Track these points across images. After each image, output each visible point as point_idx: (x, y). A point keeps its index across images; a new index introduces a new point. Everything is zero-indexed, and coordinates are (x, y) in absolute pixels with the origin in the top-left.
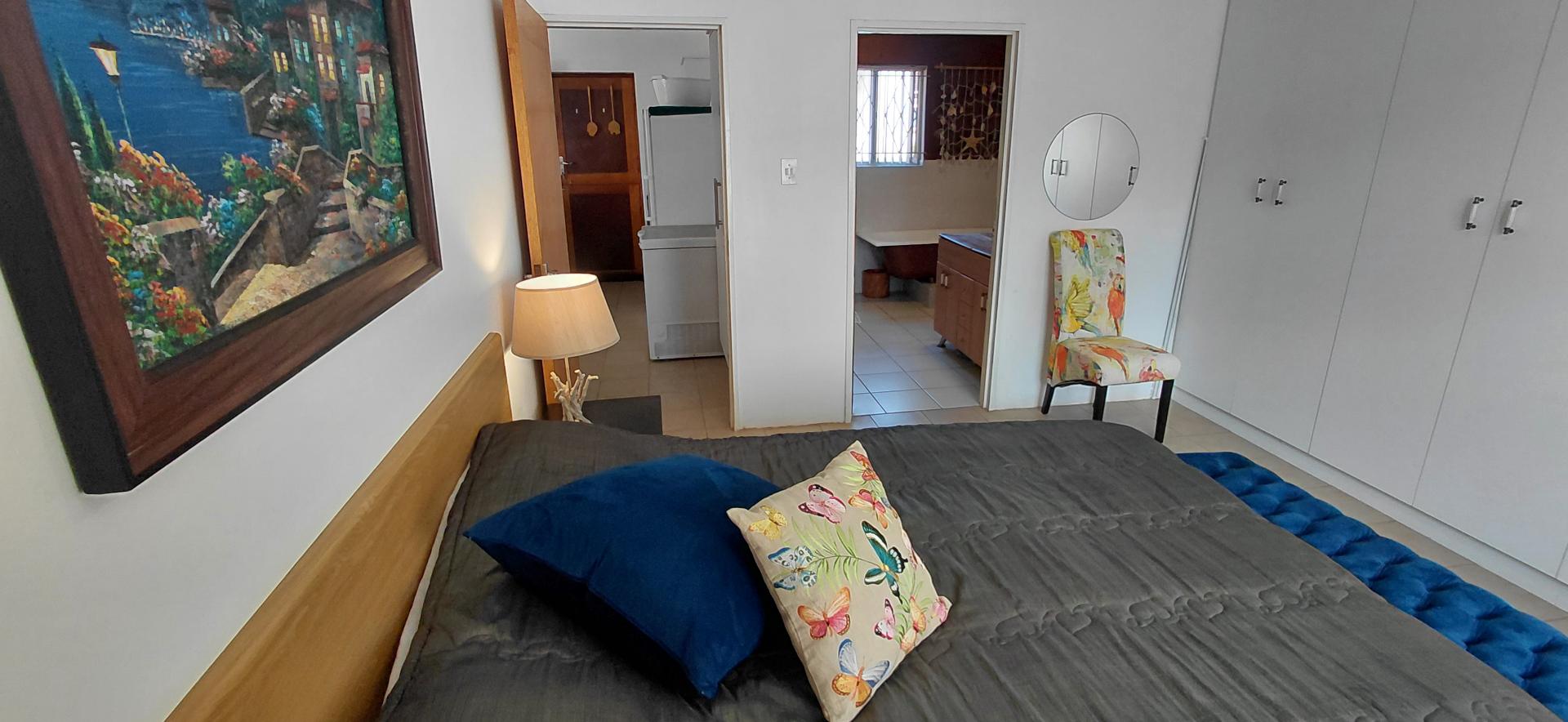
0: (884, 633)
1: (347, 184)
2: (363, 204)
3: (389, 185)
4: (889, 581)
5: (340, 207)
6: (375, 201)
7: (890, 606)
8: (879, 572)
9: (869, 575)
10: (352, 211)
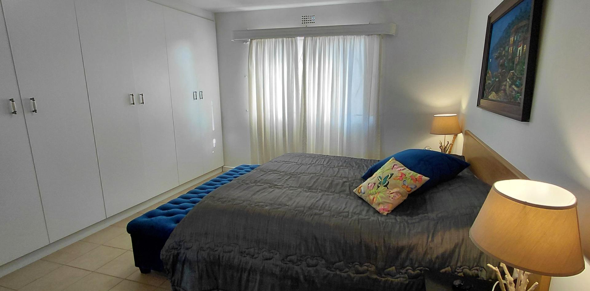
0: (369, 186)
1: (508, 80)
2: (510, 87)
3: (519, 82)
4: (380, 182)
5: (506, 85)
6: (514, 86)
7: (375, 185)
8: (381, 179)
9: (379, 177)
10: (508, 87)
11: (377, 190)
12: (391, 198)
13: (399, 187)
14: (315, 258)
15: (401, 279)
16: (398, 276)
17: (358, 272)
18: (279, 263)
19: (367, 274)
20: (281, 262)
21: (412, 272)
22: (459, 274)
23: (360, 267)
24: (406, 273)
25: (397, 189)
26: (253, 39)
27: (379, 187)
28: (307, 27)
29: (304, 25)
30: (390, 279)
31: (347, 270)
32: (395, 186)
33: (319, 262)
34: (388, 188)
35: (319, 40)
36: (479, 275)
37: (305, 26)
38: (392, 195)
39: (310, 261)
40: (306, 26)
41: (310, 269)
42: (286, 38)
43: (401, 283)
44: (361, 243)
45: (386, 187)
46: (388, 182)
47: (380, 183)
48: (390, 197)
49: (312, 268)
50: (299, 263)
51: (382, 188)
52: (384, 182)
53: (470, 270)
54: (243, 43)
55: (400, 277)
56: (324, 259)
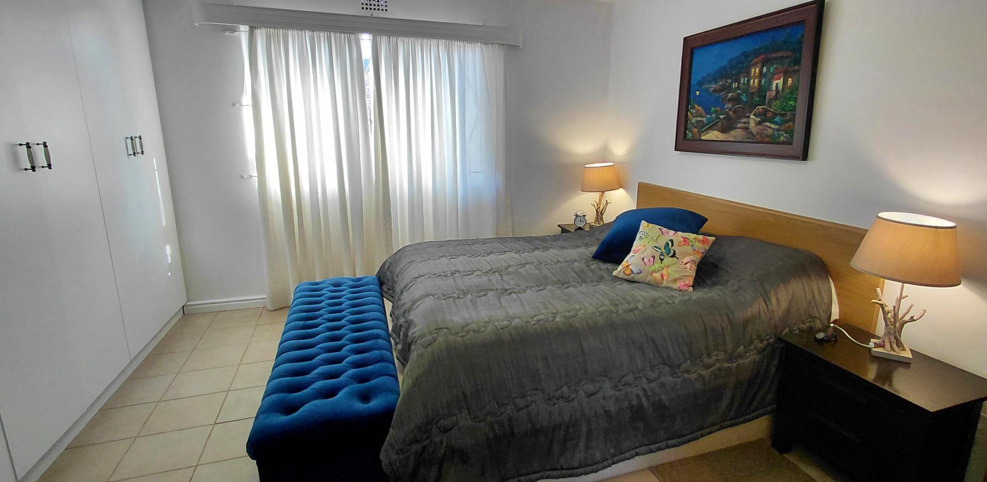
1: (753, 117)
2: (759, 123)
3: (780, 120)
5: (747, 123)
6: (766, 123)
7: (654, 258)
8: (660, 249)
9: (654, 248)
10: (753, 125)
11: (661, 263)
12: (688, 270)
13: (691, 255)
14: (656, 367)
15: (752, 357)
16: (748, 354)
17: (708, 367)
18: (612, 393)
19: (718, 365)
20: (614, 390)
21: (761, 345)
22: (796, 332)
23: (709, 361)
24: (755, 348)
25: (689, 257)
26: (255, 28)
27: (664, 259)
28: (372, 17)
29: (368, 13)
30: (741, 361)
31: (695, 369)
32: (685, 254)
33: (662, 370)
34: (678, 258)
35: (403, 44)
36: (813, 326)
37: (370, 15)
38: (688, 266)
39: (652, 375)
40: (372, 15)
41: (653, 385)
42: (335, 32)
43: (754, 361)
44: (705, 328)
45: (675, 258)
46: (674, 251)
47: (662, 254)
48: (686, 268)
49: (654, 382)
50: (638, 382)
51: (668, 260)
52: (668, 251)
53: (804, 324)
54: (224, 32)
55: (750, 355)
56: (668, 365)
